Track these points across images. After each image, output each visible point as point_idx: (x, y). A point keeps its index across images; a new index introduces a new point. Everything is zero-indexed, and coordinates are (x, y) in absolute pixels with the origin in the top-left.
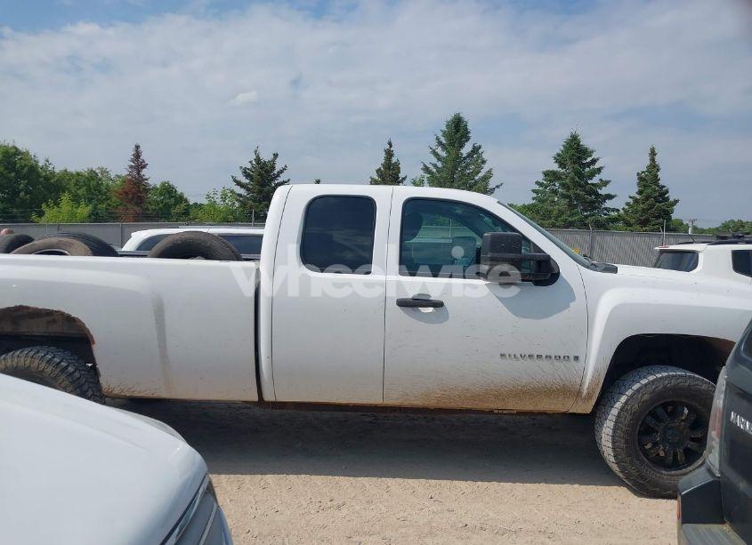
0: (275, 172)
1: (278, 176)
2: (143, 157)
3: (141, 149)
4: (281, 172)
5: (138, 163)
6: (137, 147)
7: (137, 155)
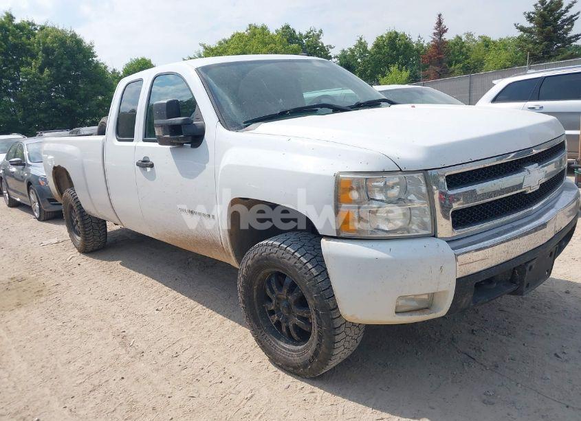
0: (563, 8)
1: (566, 11)
2: (444, 23)
3: (442, 17)
4: (570, 6)
5: (441, 29)
6: (440, 16)
7: (440, 23)
